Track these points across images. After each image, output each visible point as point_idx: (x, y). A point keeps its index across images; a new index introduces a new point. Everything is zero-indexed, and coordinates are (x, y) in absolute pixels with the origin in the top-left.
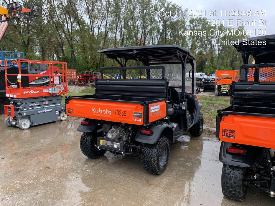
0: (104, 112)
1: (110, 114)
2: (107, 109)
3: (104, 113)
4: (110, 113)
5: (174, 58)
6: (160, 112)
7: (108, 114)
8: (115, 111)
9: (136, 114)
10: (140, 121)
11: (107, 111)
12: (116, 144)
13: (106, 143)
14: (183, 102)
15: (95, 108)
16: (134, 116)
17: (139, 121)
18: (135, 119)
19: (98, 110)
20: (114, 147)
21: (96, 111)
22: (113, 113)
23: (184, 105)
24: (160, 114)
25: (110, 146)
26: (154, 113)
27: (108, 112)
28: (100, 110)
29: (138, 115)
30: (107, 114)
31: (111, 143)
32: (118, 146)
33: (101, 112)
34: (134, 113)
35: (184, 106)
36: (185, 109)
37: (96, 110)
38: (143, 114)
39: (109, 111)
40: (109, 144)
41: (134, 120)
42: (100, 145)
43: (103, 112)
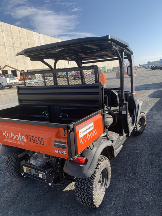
1: (24, 141)
2: (20, 134)
3: (18, 139)
5: (109, 54)
6: (95, 130)
7: (22, 140)
8: (29, 138)
9: (57, 144)
10: (65, 153)
11: (20, 136)
12: (42, 174)
13: (30, 171)
14: (123, 106)
15: (6, 132)
16: (56, 145)
17: (62, 153)
18: (58, 150)
19: (10, 134)
20: (40, 176)
21: (8, 136)
22: (28, 140)
23: (124, 109)
24: (94, 134)
25: (35, 174)
26: (84, 136)
27: (21, 138)
28: (12, 135)
29: (60, 144)
30: (20, 140)
31: (36, 171)
32: (44, 177)
33: (13, 137)
34: (55, 142)
35: (124, 111)
36: (126, 114)
37: (7, 134)
38: (67, 143)
39: (23, 137)
40: (33, 172)
41: (55, 151)
42: (24, 172)
43: (16, 137)
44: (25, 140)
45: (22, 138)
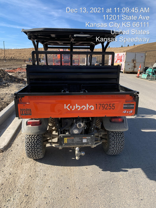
0: (84, 108)
2: (87, 104)
4: (92, 108)
8: (98, 106)
9: (126, 106)
11: (88, 106)
12: (86, 139)
18: (125, 111)
19: (74, 106)
20: (84, 142)
21: (71, 108)
25: (78, 142)
29: (129, 106)
30: (87, 109)
33: (78, 108)
34: (124, 105)
37: (71, 106)
39: (91, 106)
43: (82, 108)
44: (93, 109)
45: (90, 108)
